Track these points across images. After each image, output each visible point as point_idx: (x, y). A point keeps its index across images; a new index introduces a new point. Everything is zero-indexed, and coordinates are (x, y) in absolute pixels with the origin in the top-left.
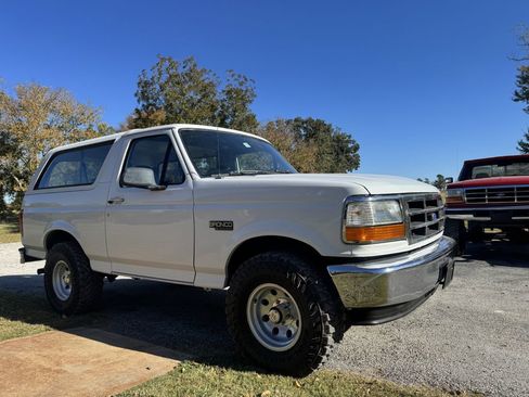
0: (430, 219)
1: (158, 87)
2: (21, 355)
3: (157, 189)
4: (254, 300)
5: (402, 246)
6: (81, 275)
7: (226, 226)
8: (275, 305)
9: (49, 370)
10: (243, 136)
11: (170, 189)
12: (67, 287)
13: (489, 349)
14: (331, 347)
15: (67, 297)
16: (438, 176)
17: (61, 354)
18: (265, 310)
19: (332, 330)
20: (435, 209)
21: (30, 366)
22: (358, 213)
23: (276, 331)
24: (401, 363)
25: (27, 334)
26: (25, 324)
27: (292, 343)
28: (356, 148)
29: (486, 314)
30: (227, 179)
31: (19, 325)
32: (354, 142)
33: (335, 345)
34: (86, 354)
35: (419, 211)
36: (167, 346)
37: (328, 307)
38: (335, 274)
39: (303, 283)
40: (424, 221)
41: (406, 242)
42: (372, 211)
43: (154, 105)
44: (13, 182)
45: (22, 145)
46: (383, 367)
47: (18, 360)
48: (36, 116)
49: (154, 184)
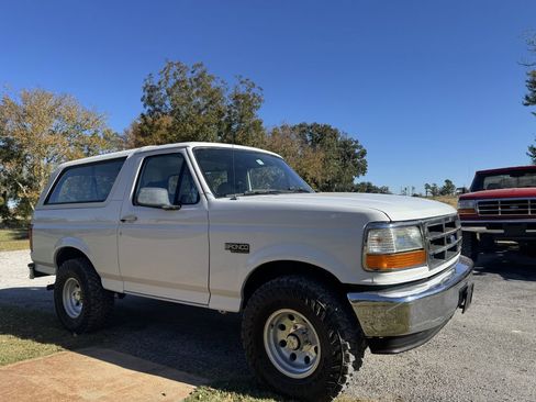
0: (449, 241)
1: (164, 92)
2: (35, 379)
3: (171, 209)
4: (272, 325)
5: (422, 272)
6: (92, 294)
7: (242, 249)
8: (292, 330)
9: (64, 396)
10: (256, 153)
11: (184, 208)
12: (78, 304)
13: (510, 374)
14: (351, 375)
15: (78, 315)
16: (447, 181)
17: (74, 378)
18: (282, 335)
19: (352, 358)
20: (453, 231)
21: (44, 392)
22: (379, 240)
23: (293, 357)
24: (420, 388)
25: (39, 355)
26: (36, 344)
27: (311, 369)
28: (363, 154)
29: (503, 334)
30: (242, 200)
31: (31, 344)
32: (361, 147)
33: (355, 373)
34: (100, 378)
35: (439, 235)
36: (181, 368)
37: (348, 336)
38: (357, 301)
39: (322, 310)
40: (443, 244)
41: (427, 268)
42: (394, 238)
43: (159, 110)
44: (17, 188)
45: (26, 151)
46: (402, 394)
47: (32, 384)
48: (41, 122)
49: (169, 204)
